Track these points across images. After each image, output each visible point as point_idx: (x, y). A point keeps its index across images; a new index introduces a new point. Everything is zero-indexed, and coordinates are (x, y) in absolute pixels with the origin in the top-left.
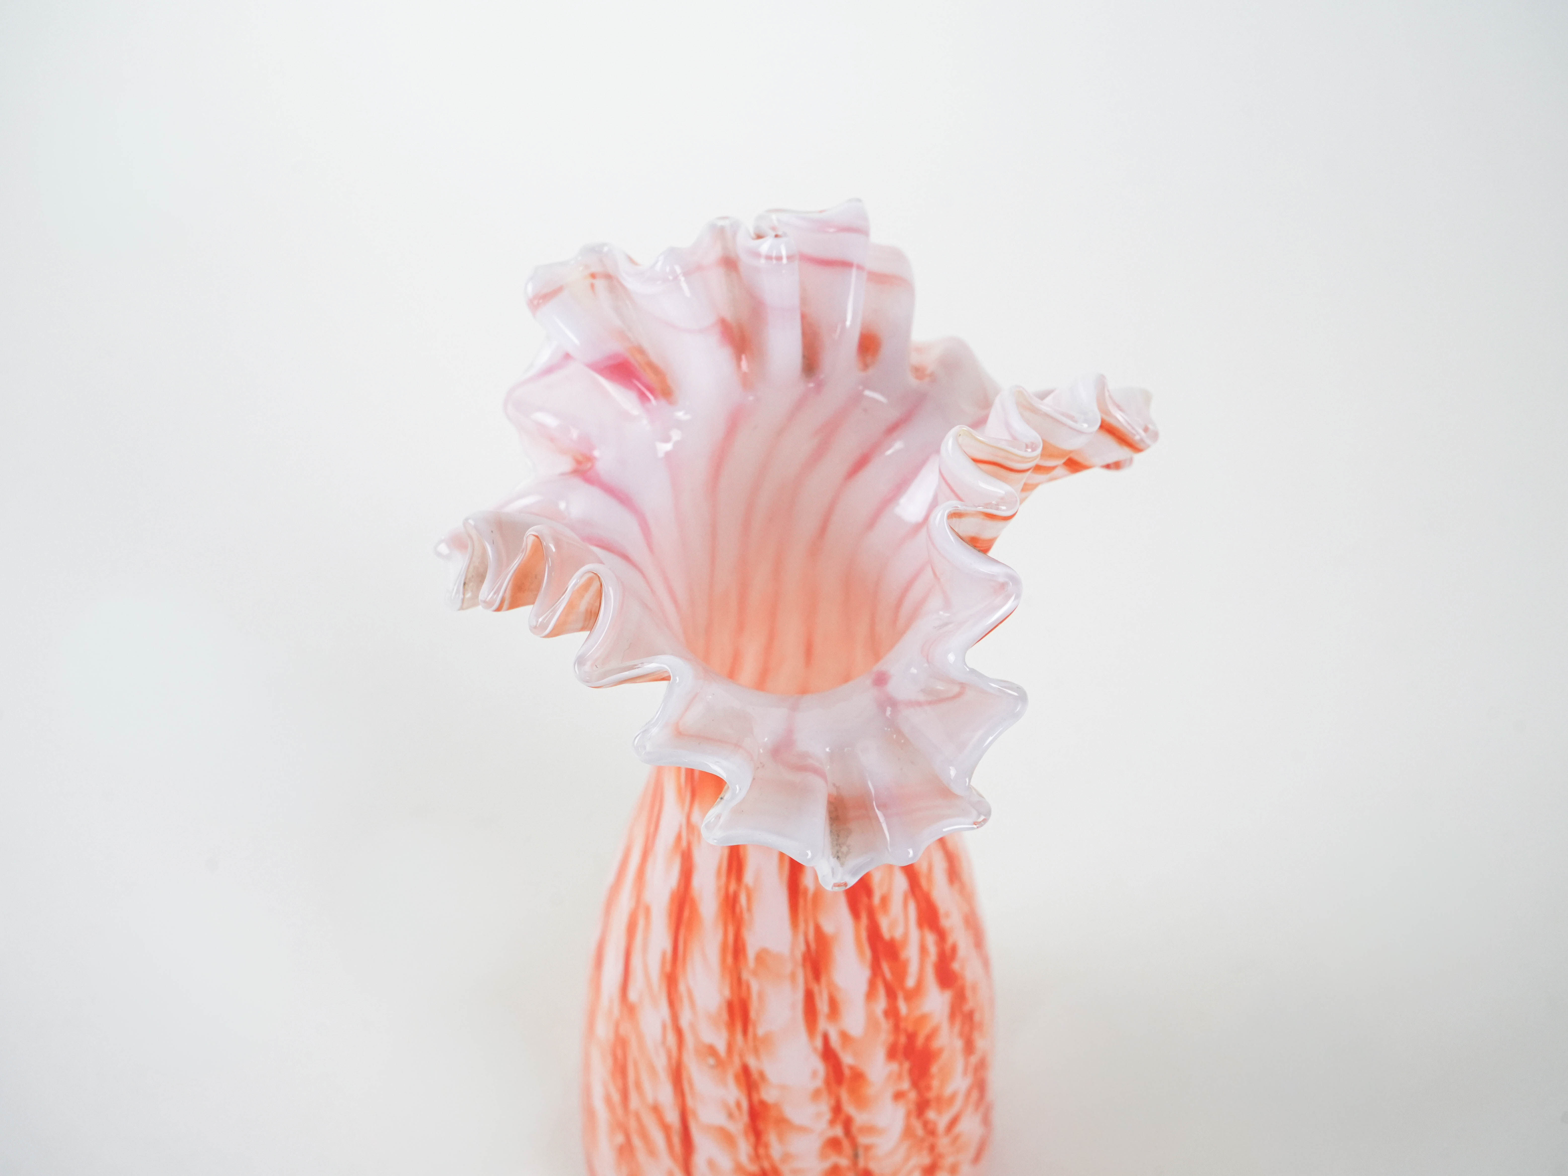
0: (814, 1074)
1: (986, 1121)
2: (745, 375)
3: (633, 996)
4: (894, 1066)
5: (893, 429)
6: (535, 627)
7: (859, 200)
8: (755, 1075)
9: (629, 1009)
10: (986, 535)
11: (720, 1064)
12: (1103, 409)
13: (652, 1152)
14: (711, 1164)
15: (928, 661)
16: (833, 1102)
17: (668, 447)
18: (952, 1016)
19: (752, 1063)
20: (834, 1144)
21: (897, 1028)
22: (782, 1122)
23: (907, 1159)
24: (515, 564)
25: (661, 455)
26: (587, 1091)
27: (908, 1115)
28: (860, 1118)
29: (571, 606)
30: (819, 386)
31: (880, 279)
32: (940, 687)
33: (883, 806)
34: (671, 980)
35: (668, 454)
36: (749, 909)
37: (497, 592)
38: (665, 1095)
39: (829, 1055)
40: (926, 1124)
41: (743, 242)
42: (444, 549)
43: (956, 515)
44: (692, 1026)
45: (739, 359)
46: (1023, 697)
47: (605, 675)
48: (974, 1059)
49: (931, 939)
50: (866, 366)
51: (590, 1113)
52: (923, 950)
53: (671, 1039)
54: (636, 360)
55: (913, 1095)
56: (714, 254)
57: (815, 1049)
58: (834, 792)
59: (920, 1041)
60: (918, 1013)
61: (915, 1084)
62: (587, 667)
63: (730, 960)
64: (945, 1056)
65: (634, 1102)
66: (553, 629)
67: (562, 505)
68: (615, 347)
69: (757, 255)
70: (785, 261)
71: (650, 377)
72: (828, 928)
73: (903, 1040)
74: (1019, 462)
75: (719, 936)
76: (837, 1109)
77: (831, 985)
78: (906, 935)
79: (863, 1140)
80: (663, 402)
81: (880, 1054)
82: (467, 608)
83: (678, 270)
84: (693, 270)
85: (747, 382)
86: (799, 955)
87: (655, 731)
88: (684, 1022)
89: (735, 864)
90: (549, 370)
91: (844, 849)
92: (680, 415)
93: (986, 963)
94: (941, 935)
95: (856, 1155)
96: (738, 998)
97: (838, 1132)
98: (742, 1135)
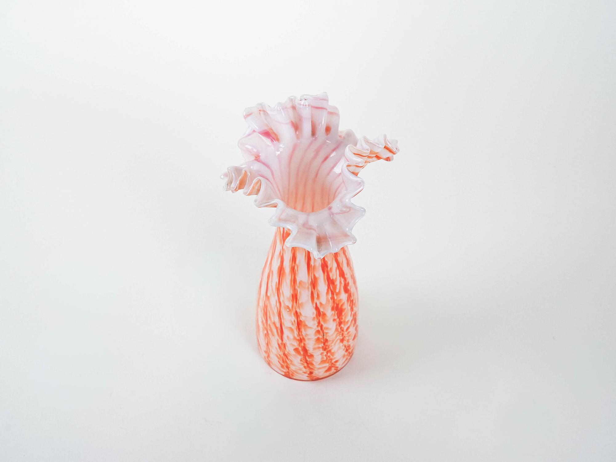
0: (313, 313)
1: (356, 329)
2: (297, 135)
3: (269, 294)
4: (333, 312)
5: (334, 150)
6: (245, 193)
7: (326, 93)
8: (299, 314)
9: (268, 297)
10: (356, 172)
11: (290, 311)
12: (386, 143)
13: (273, 335)
14: (288, 337)
15: (342, 203)
16: (318, 321)
17: (279, 153)
18: (348, 300)
19: (298, 310)
20: (318, 332)
21: (334, 302)
22: (305, 326)
23: (336, 337)
24: (240, 178)
25: (277, 155)
26: (257, 321)
27: (337, 325)
28: (325, 325)
29: (253, 188)
30: (316, 139)
31: (331, 113)
32: (344, 209)
33: (330, 238)
34: (278, 290)
35: (279, 155)
36: (297, 271)
37: (235, 185)
38: (277, 319)
39: (317, 308)
40: (341, 328)
41: (297, 102)
42: (222, 177)
43: (348, 166)
44: (283, 301)
45: (296, 132)
46: (365, 211)
47: (261, 204)
48: (353, 313)
49: (342, 280)
50: (327, 135)
51: (258, 326)
52: (340, 282)
53: (278, 304)
54: (270, 131)
55: (338, 320)
56: (289, 105)
57: (314, 307)
58: (318, 235)
59: (340, 306)
60: (339, 299)
61: (338, 317)
62: (257, 202)
63: (293, 283)
64: (346, 311)
65: (269, 322)
66: (249, 194)
67: (252, 167)
68: (265, 128)
69: (300, 104)
70: (307, 106)
71: (273, 136)
72: (317, 275)
73: (335, 305)
74: (364, 154)
75: (290, 278)
76: (319, 323)
77: (317, 290)
78: (336, 278)
79: (325, 331)
80: (277, 142)
81: (330, 309)
82: (228, 191)
83: (281, 108)
84: (284, 108)
85: (298, 137)
86: (310, 283)
87: (273, 218)
88: (281, 301)
89: (294, 259)
90: (249, 135)
91: (320, 249)
92: (281, 145)
93: (356, 289)
94: (345, 279)
95: (324, 335)
96: (295, 293)
97: (319, 329)
98: (295, 329)
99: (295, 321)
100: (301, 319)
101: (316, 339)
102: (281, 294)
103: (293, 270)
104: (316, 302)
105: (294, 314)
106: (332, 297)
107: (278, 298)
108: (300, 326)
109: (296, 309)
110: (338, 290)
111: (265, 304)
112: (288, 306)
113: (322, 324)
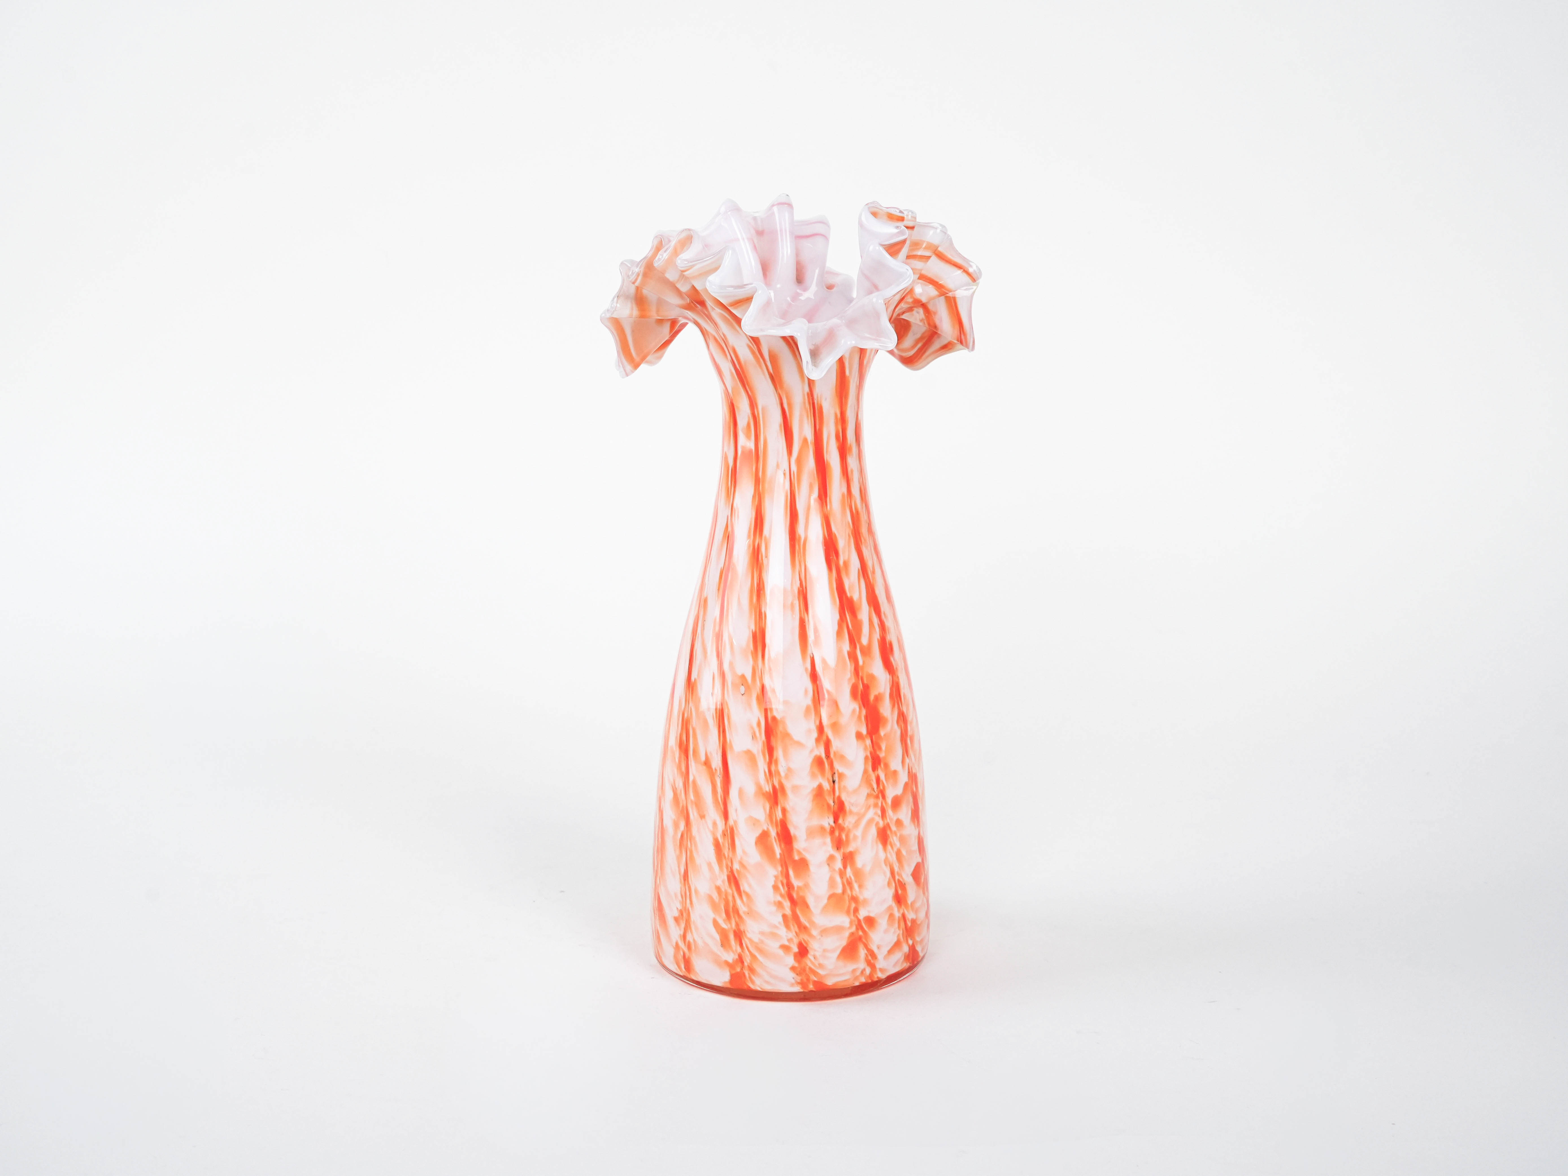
3: (695, 674)
4: (856, 707)
8: (769, 695)
9: (692, 688)
11: (748, 690)
14: (741, 792)
16: (818, 723)
18: (892, 698)
19: (767, 682)
20: (819, 764)
21: (856, 674)
22: (786, 737)
23: (867, 807)
27: (866, 761)
28: (836, 745)
36: (766, 558)
38: (713, 742)
39: (814, 677)
44: (731, 664)
49: (876, 621)
52: (871, 622)
55: (868, 744)
57: (806, 671)
59: (872, 698)
60: (870, 672)
61: (870, 734)
63: (754, 600)
72: (812, 571)
73: (861, 687)
75: (749, 583)
76: (821, 729)
77: (814, 616)
78: (860, 601)
79: (838, 766)
81: (847, 690)
88: (726, 664)
89: (758, 523)
95: (834, 782)
96: (759, 629)
97: (821, 752)
98: (761, 754)
99: (759, 724)
100: (775, 714)
101: (813, 790)
102: (725, 646)
103: (757, 558)
104: (812, 656)
105: (758, 698)
106: (852, 656)
107: (718, 663)
108: (772, 738)
109: (761, 679)
110: (865, 641)
111: (686, 715)
112: (743, 677)
113: (827, 737)
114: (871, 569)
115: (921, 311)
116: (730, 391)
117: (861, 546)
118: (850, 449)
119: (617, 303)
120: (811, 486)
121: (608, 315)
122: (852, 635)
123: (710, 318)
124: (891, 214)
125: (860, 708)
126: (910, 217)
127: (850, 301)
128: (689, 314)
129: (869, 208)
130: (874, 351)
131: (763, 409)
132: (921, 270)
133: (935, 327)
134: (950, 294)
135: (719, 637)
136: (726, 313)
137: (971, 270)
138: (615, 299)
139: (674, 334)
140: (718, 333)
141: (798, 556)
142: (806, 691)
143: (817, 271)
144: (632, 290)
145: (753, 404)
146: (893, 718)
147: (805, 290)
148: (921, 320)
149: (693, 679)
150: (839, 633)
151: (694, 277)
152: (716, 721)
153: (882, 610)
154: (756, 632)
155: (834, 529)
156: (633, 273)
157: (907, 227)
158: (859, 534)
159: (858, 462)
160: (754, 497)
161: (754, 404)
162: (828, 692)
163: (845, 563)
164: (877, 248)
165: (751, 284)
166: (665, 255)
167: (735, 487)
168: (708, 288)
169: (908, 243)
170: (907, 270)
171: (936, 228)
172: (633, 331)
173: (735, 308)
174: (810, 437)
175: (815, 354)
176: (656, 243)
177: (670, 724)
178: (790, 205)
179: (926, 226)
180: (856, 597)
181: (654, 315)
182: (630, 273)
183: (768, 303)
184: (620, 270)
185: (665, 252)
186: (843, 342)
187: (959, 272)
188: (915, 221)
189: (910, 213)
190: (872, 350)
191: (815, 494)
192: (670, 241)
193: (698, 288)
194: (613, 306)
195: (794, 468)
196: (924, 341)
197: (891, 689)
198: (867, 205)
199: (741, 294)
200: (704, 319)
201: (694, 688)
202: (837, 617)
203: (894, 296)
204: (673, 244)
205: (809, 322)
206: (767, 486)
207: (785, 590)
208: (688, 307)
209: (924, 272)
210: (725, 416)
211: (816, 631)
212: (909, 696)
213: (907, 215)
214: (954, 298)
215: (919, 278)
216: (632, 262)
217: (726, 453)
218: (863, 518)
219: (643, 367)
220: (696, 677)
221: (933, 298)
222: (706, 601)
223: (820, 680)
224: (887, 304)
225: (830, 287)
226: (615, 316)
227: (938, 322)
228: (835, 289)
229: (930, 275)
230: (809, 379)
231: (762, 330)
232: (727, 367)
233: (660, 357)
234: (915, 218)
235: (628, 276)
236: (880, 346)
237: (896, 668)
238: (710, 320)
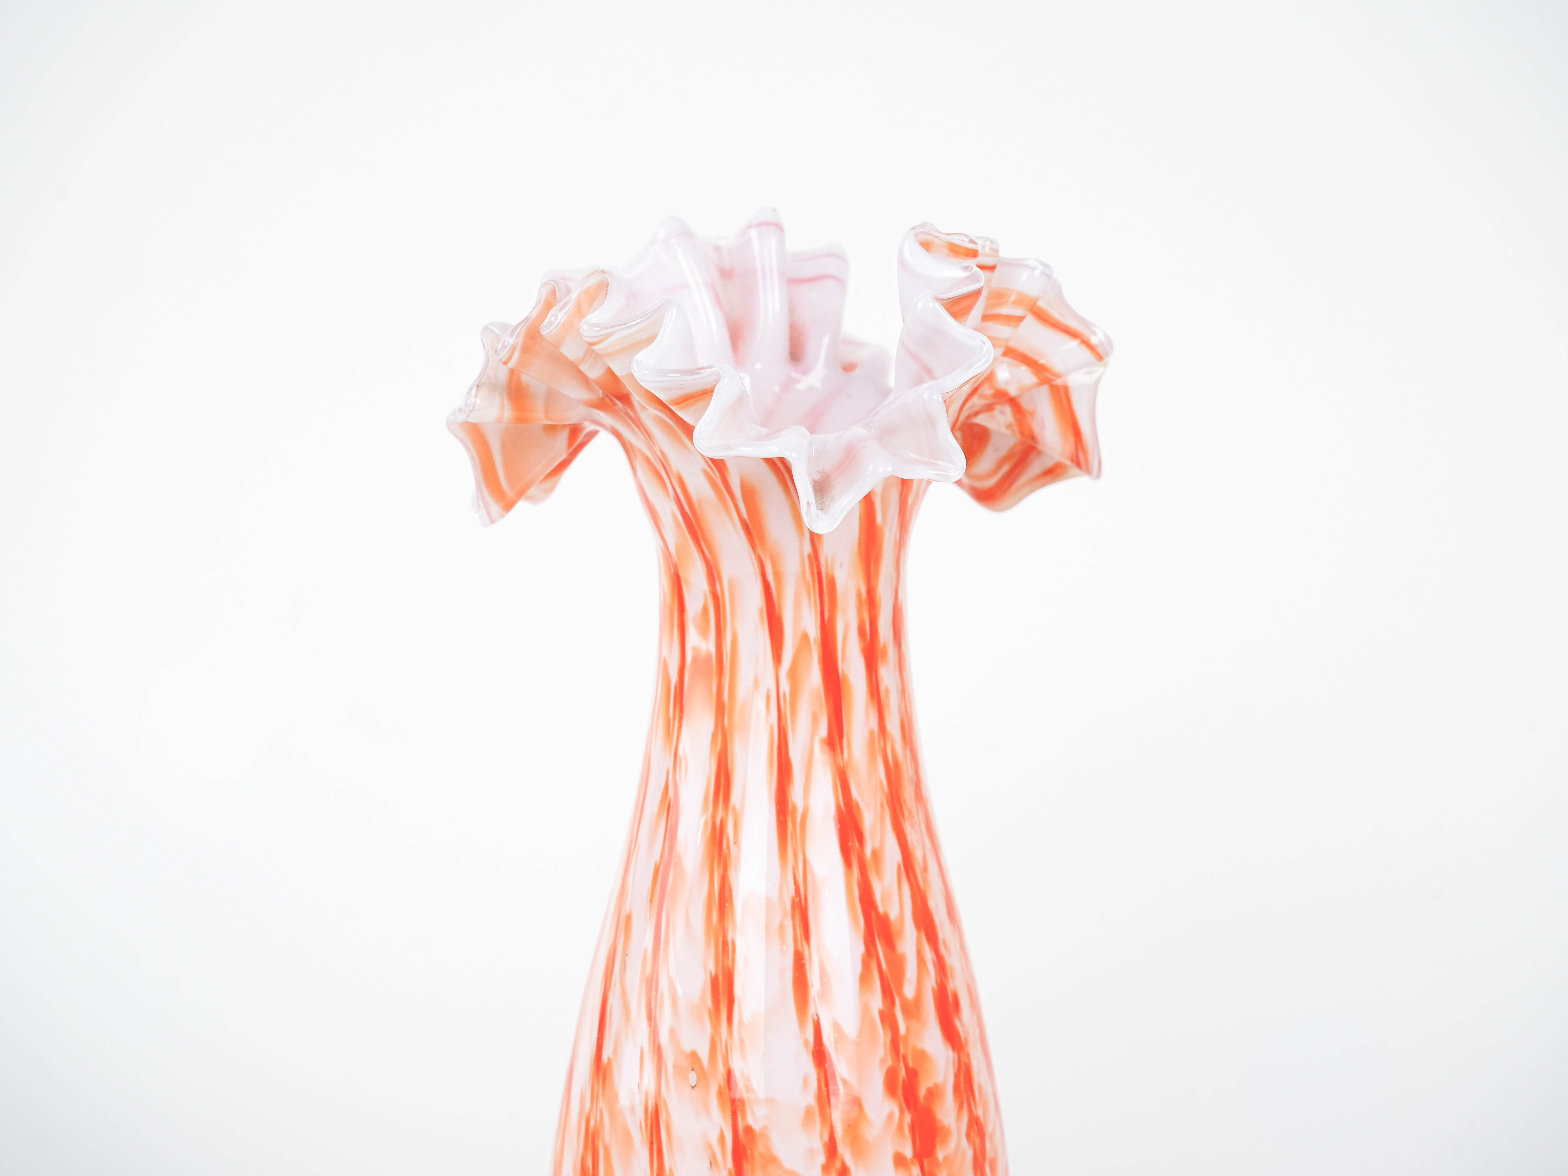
3: (608, 1051)
4: (895, 1110)
8: (741, 1090)
9: (602, 1075)
11: (702, 1080)
16: (826, 1138)
21: (895, 1049)
22: (770, 1162)
39: (820, 1054)
44: (673, 1034)
49: (929, 954)
52: (920, 960)
57: (806, 1043)
59: (922, 1093)
61: (919, 1156)
72: (817, 872)
73: (903, 1073)
75: (704, 892)
76: (831, 1150)
77: (821, 951)
78: (901, 921)
81: (878, 1080)
86: (787, 904)
88: (664, 1034)
94: (941, 963)
99: (722, 1138)
100: (751, 1121)
102: (662, 1001)
103: (718, 845)
104: (816, 1018)
105: (720, 1094)
106: (888, 1019)
107: (650, 1031)
108: (745, 1164)
109: (726, 1060)
110: (909, 991)
111: (592, 1123)
112: (694, 1056)
113: (843, 1164)
114: (921, 863)
115: (1008, 409)
116: (672, 549)
117: (903, 824)
118: (884, 654)
119: (476, 397)
120: (815, 718)
121: (461, 418)
122: (888, 980)
123: (637, 423)
124: (956, 245)
125: (901, 1112)
126: (987, 250)
127: (886, 392)
128: (603, 416)
129: (916, 235)
130: (924, 484)
131: (731, 583)
132: (1008, 340)
133: (1033, 438)
134: (1059, 382)
135: (651, 983)
136: (666, 414)
137: (1094, 340)
138: (474, 391)
139: (575, 450)
140: (653, 452)
141: (792, 842)
142: (806, 1082)
143: (826, 340)
144: (503, 374)
145: (713, 575)
146: (959, 1128)
147: (806, 372)
148: (1009, 426)
149: (605, 1057)
150: (864, 978)
151: (611, 355)
152: (646, 1135)
153: (940, 936)
154: (717, 976)
155: (855, 793)
156: (504, 347)
157: (982, 267)
158: (899, 801)
159: (898, 674)
160: (714, 736)
161: (715, 573)
162: (845, 1082)
163: (875, 854)
164: (931, 305)
165: (711, 367)
166: (560, 315)
167: (681, 719)
168: (634, 373)
169: (984, 294)
170: (984, 342)
171: (1033, 269)
172: (503, 445)
173: (682, 409)
174: (813, 631)
175: (821, 488)
176: (545, 293)
177: (564, 1138)
178: (779, 227)
179: (1016, 264)
180: (893, 914)
181: (540, 418)
182: (500, 346)
183: (740, 401)
184: (482, 341)
185: (561, 310)
186: (870, 468)
187: (1074, 343)
188: (997, 256)
189: (988, 243)
190: (921, 481)
191: (823, 731)
192: (569, 291)
193: (619, 372)
194: (469, 402)
195: (785, 686)
196: (1015, 459)
197: (957, 1076)
198: (913, 229)
199: (695, 383)
200: (628, 425)
201: (608, 1076)
202: (861, 949)
203: (960, 387)
204: (574, 296)
205: (812, 430)
206: (736, 718)
207: (768, 901)
208: (601, 405)
209: (1013, 344)
210: (664, 595)
211: (823, 973)
212: (988, 1090)
213: (983, 247)
214: (1066, 389)
215: (1005, 354)
216: (504, 327)
217: (665, 660)
218: (907, 772)
219: (522, 506)
220: (611, 1055)
221: (1029, 389)
222: (628, 918)
223: (831, 1064)
224: (947, 403)
225: (848, 368)
226: (471, 420)
227: (1037, 430)
228: (857, 372)
229: (1022, 347)
230: (812, 534)
231: (728, 447)
232: (667, 509)
233: (550, 490)
234: (997, 251)
235: (496, 351)
236: (936, 474)
237: (966, 1039)
238: (638, 427)
